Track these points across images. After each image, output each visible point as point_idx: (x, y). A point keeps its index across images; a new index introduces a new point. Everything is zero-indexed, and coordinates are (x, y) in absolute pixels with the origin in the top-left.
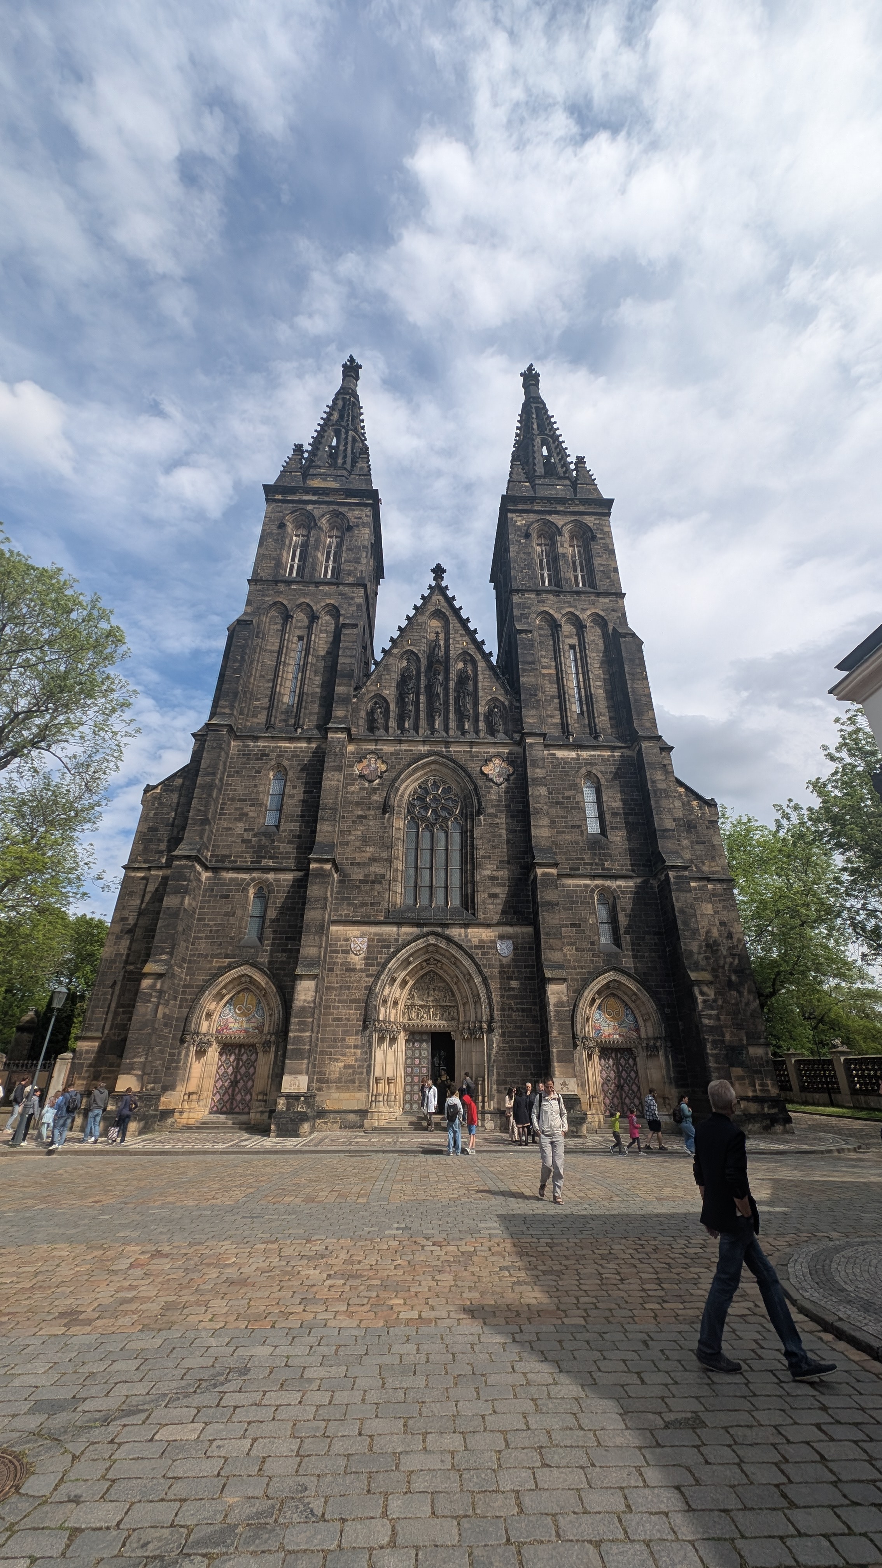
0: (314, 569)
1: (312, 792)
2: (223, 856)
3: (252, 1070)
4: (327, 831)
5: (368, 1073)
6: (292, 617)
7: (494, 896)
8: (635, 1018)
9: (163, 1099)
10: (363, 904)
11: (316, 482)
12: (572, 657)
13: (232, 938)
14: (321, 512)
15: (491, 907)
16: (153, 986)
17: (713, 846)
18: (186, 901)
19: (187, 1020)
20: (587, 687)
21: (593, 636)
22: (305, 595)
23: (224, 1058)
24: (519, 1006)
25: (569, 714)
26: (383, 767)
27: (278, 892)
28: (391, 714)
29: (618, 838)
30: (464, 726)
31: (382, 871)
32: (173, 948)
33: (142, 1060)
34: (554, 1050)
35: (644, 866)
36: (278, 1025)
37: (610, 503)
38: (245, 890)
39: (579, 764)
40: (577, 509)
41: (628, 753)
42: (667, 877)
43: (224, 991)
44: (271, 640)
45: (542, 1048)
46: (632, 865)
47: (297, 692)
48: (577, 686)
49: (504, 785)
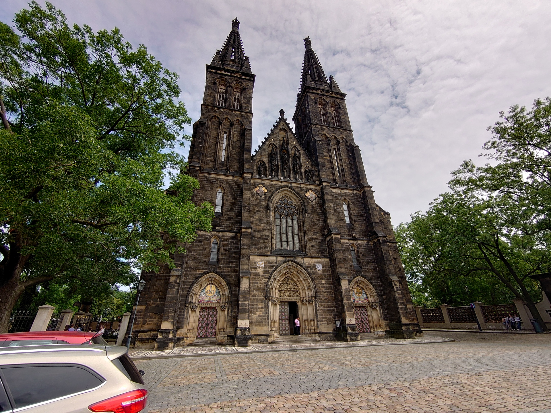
0: (230, 104)
1: (236, 199)
3: (215, 319)
4: (246, 216)
5: (268, 319)
6: (222, 123)
7: (313, 246)
8: (367, 295)
9: (178, 332)
10: (261, 248)
11: (228, 67)
12: (335, 153)
13: (205, 261)
14: (232, 80)
15: (312, 250)
16: (175, 281)
17: (390, 230)
18: (187, 244)
19: (187, 297)
20: (342, 166)
21: (342, 146)
22: (227, 114)
23: (202, 313)
24: (326, 290)
25: (335, 175)
26: (266, 191)
27: (224, 241)
28: (267, 169)
29: (357, 225)
30: (296, 176)
31: (268, 234)
33: (173, 314)
34: (346, 307)
35: (367, 236)
36: (228, 299)
37: (344, 95)
38: (209, 240)
39: (341, 195)
40: (333, 96)
41: (358, 192)
42: (379, 240)
43: (202, 284)
44: (213, 132)
45: (336, 307)
46: (363, 236)
47: (226, 155)
48: (338, 165)
49: (314, 201)
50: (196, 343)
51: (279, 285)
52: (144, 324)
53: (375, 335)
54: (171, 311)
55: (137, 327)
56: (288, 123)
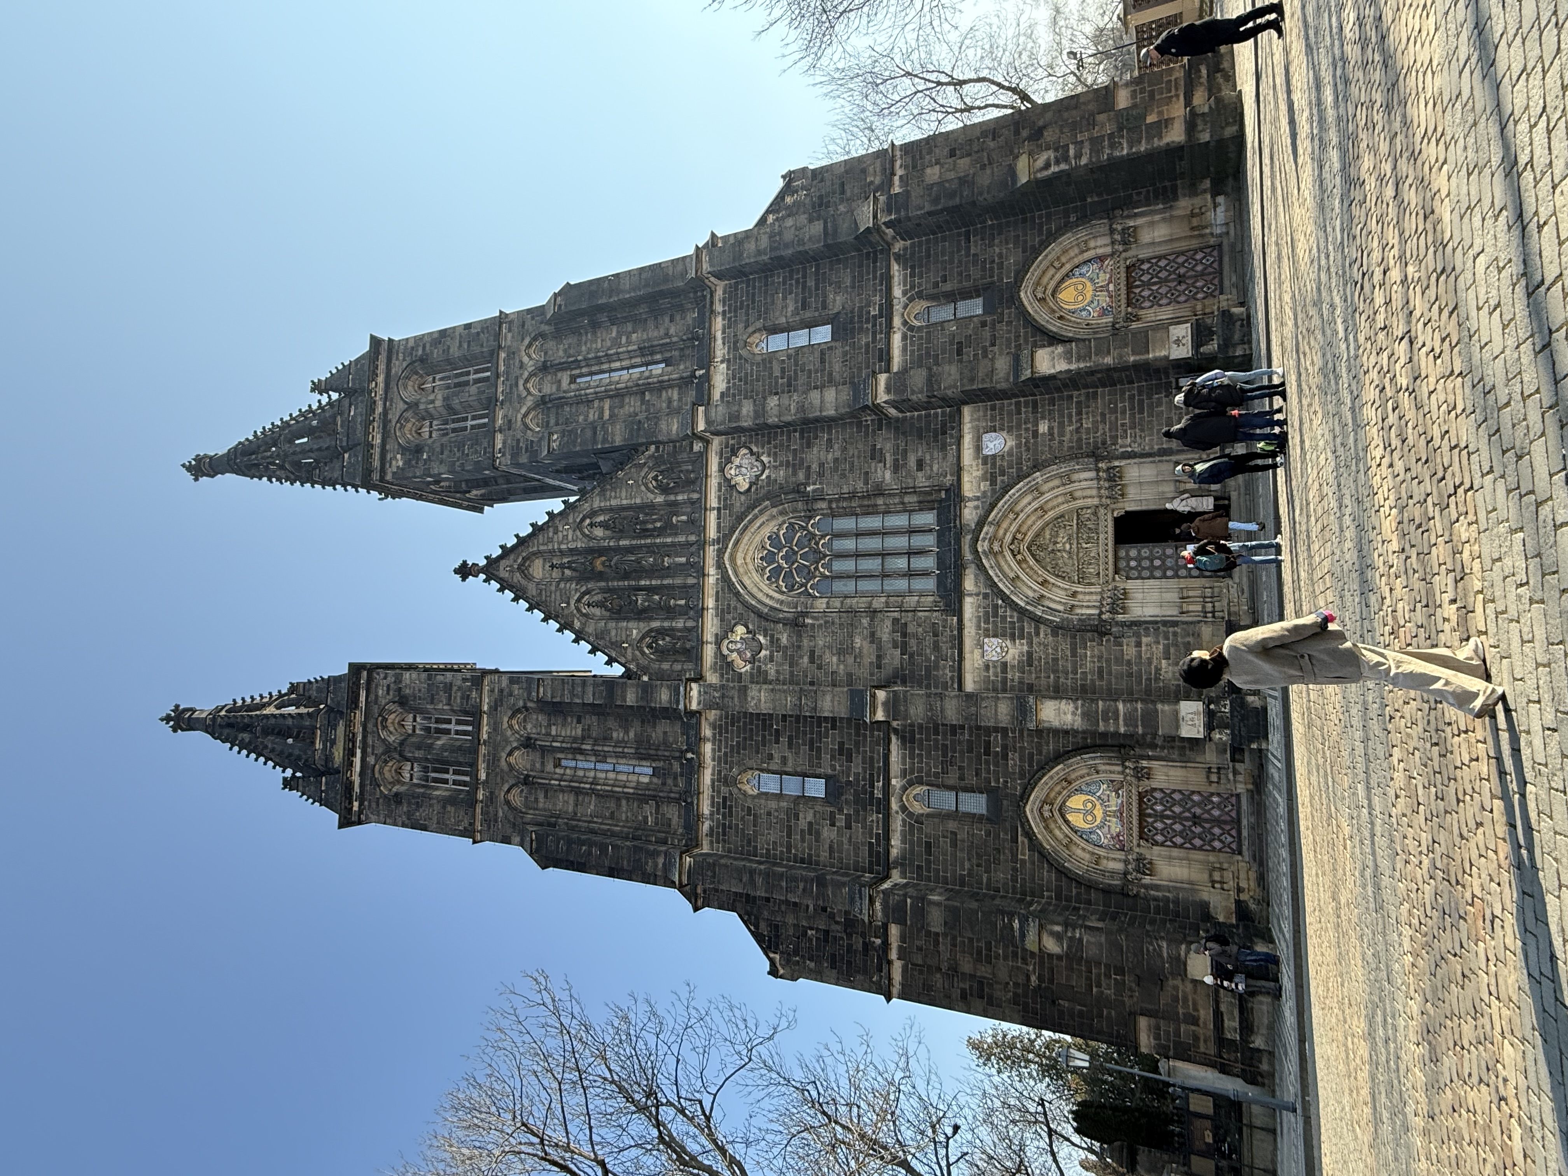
0: (460, 748)
1: (777, 731)
2: (870, 855)
3: (1177, 796)
4: (832, 701)
5: (1175, 624)
6: (527, 776)
7: (920, 465)
8: (1085, 262)
9: (1221, 919)
10: (936, 647)
11: (336, 754)
12: (588, 378)
13: (988, 834)
14: (378, 743)
15: (935, 467)
16: (1058, 937)
17: (847, 172)
18: (935, 898)
19: (1107, 891)
20: (630, 355)
21: (558, 352)
22: (495, 758)
23: (1159, 838)
24: (1074, 420)
25: (666, 378)
26: (740, 630)
27: (920, 770)
28: (666, 624)
29: (838, 298)
31: (888, 623)
32: (1003, 913)
33: (1165, 944)
34: (1132, 359)
35: (875, 262)
36: (1110, 758)
37: (375, 342)
38: (919, 819)
39: (735, 358)
40: (382, 385)
41: (719, 293)
42: (888, 224)
43: (1065, 842)
44: (560, 805)
45: (1131, 382)
46: (875, 278)
47: (633, 762)
48: (628, 368)
49: (765, 459)
50: (1255, 860)
51: (1060, 583)
52: (1195, 1021)
53: (1228, 233)
54: (1154, 950)
55: (1205, 1041)
56: (499, 552)
